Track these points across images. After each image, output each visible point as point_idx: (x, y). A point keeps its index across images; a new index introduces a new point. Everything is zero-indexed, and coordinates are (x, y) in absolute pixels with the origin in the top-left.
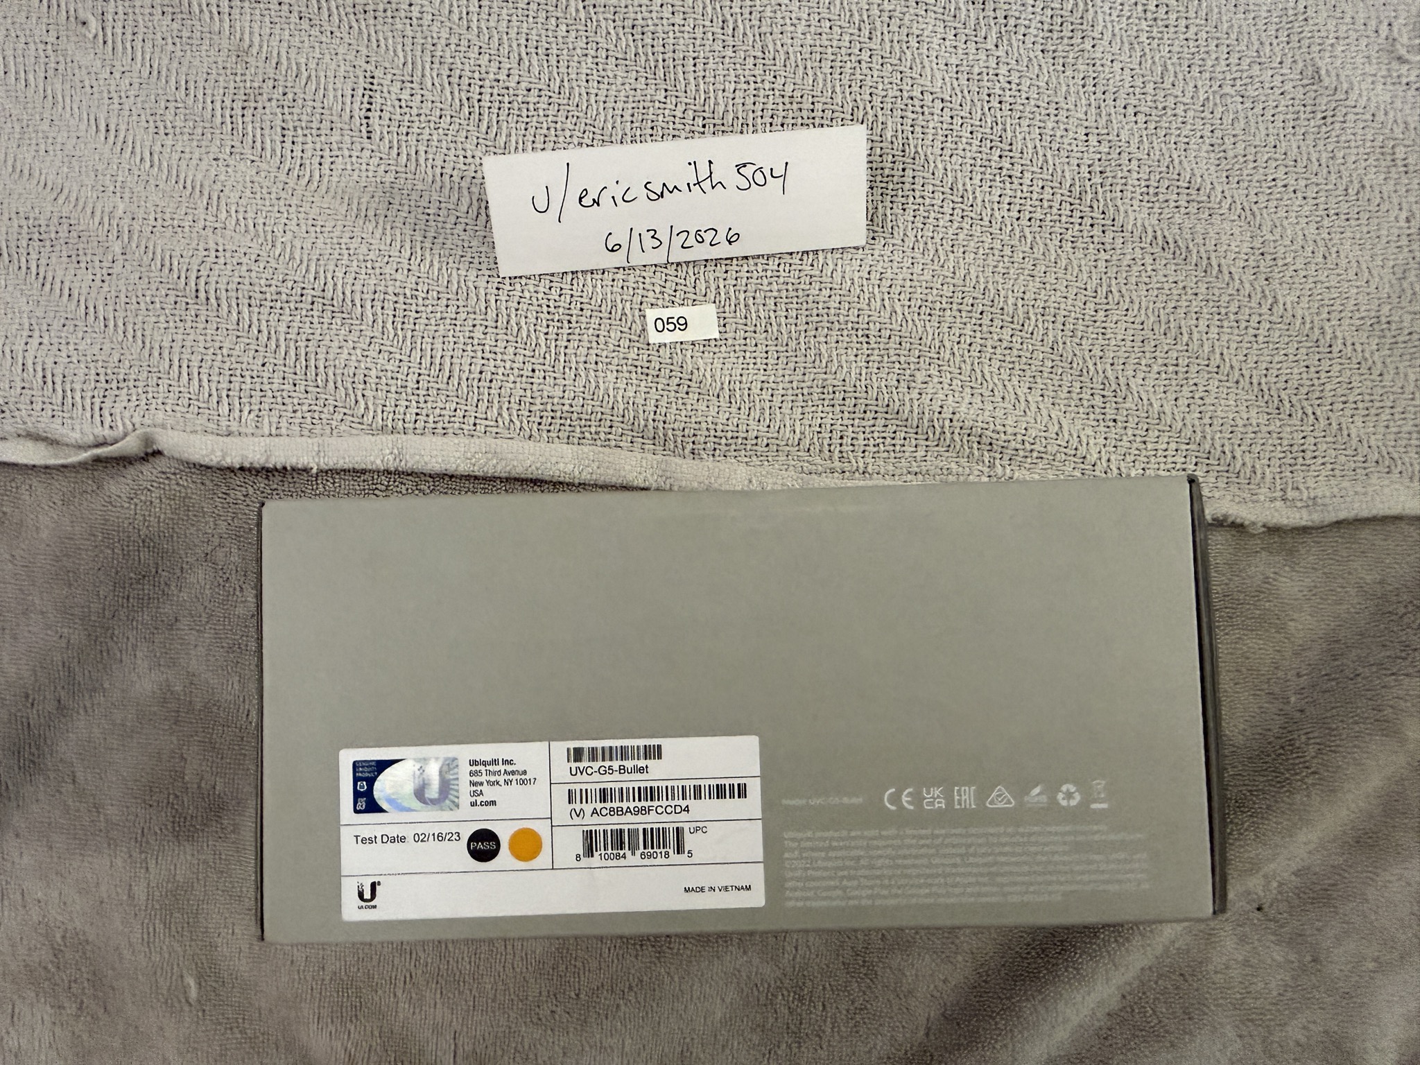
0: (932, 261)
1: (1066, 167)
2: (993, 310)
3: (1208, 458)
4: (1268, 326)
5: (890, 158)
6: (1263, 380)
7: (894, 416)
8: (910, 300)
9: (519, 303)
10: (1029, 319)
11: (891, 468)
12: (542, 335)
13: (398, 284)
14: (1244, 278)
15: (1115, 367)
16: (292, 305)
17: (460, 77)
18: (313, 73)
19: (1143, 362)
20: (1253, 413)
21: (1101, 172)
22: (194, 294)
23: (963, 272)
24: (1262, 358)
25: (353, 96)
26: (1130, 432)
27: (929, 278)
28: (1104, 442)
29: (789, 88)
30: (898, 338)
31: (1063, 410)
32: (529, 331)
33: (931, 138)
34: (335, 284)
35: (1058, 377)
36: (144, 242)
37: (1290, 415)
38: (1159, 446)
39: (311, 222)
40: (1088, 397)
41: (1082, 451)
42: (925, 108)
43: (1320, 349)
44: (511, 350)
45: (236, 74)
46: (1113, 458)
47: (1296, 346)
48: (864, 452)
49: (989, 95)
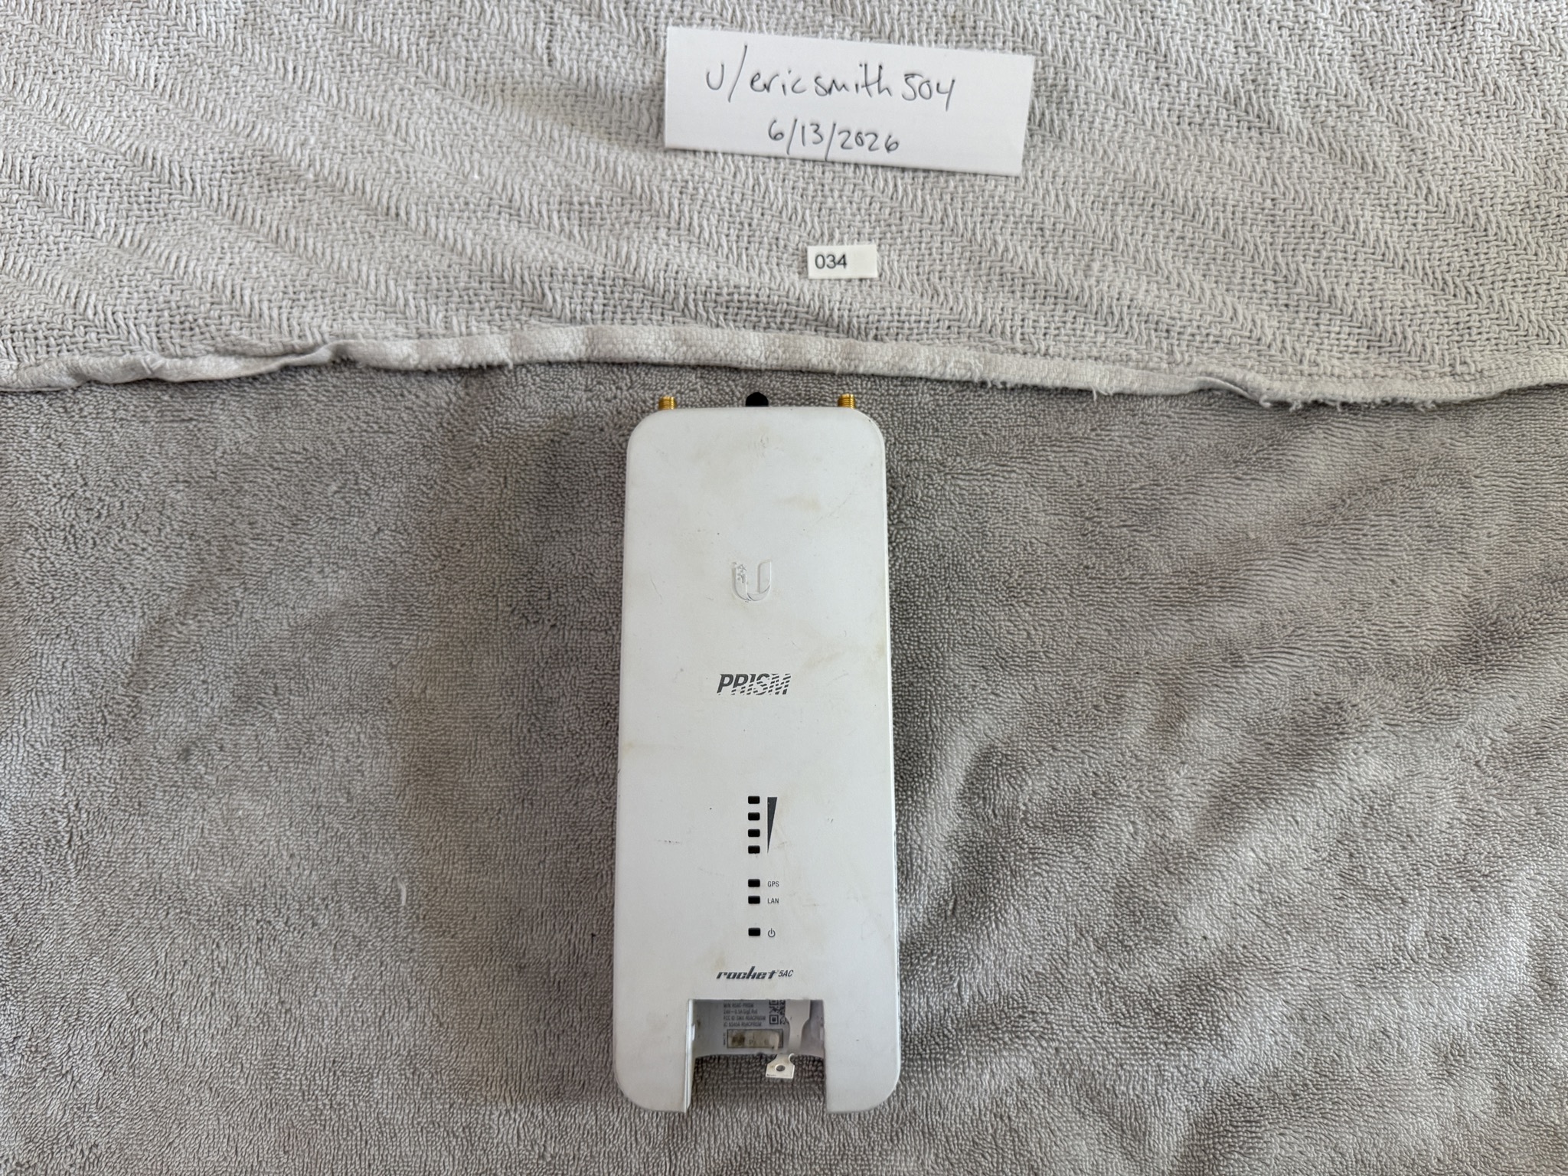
0: (1102, 159)
1: (1220, 76)
2: (1164, 202)
3: (1380, 341)
4: (1425, 215)
5: (1052, 70)
6: (1427, 264)
7: (1074, 302)
8: (1083, 195)
9: (701, 206)
10: (1199, 209)
11: (1072, 351)
12: (724, 239)
13: (583, 193)
14: (1399, 171)
15: (1285, 253)
16: (479, 214)
17: (636, 9)
18: (496, 10)
19: (1313, 247)
20: (1421, 296)
21: (1253, 81)
22: (385, 210)
23: (1133, 168)
24: (1423, 244)
25: (535, 30)
26: (1302, 315)
27: (1099, 173)
28: (1277, 325)
29: (951, 10)
30: (1071, 232)
31: (1237, 294)
32: (710, 233)
33: (1089, 51)
34: (522, 196)
35: (1231, 264)
36: (336, 167)
37: (1455, 296)
38: (1331, 329)
39: (496, 143)
40: (1261, 282)
41: (1257, 333)
42: (1082, 25)
43: (1477, 234)
44: (695, 250)
45: (421, 14)
46: (1288, 338)
47: (1453, 232)
48: (1045, 334)
49: (1141, 12)
